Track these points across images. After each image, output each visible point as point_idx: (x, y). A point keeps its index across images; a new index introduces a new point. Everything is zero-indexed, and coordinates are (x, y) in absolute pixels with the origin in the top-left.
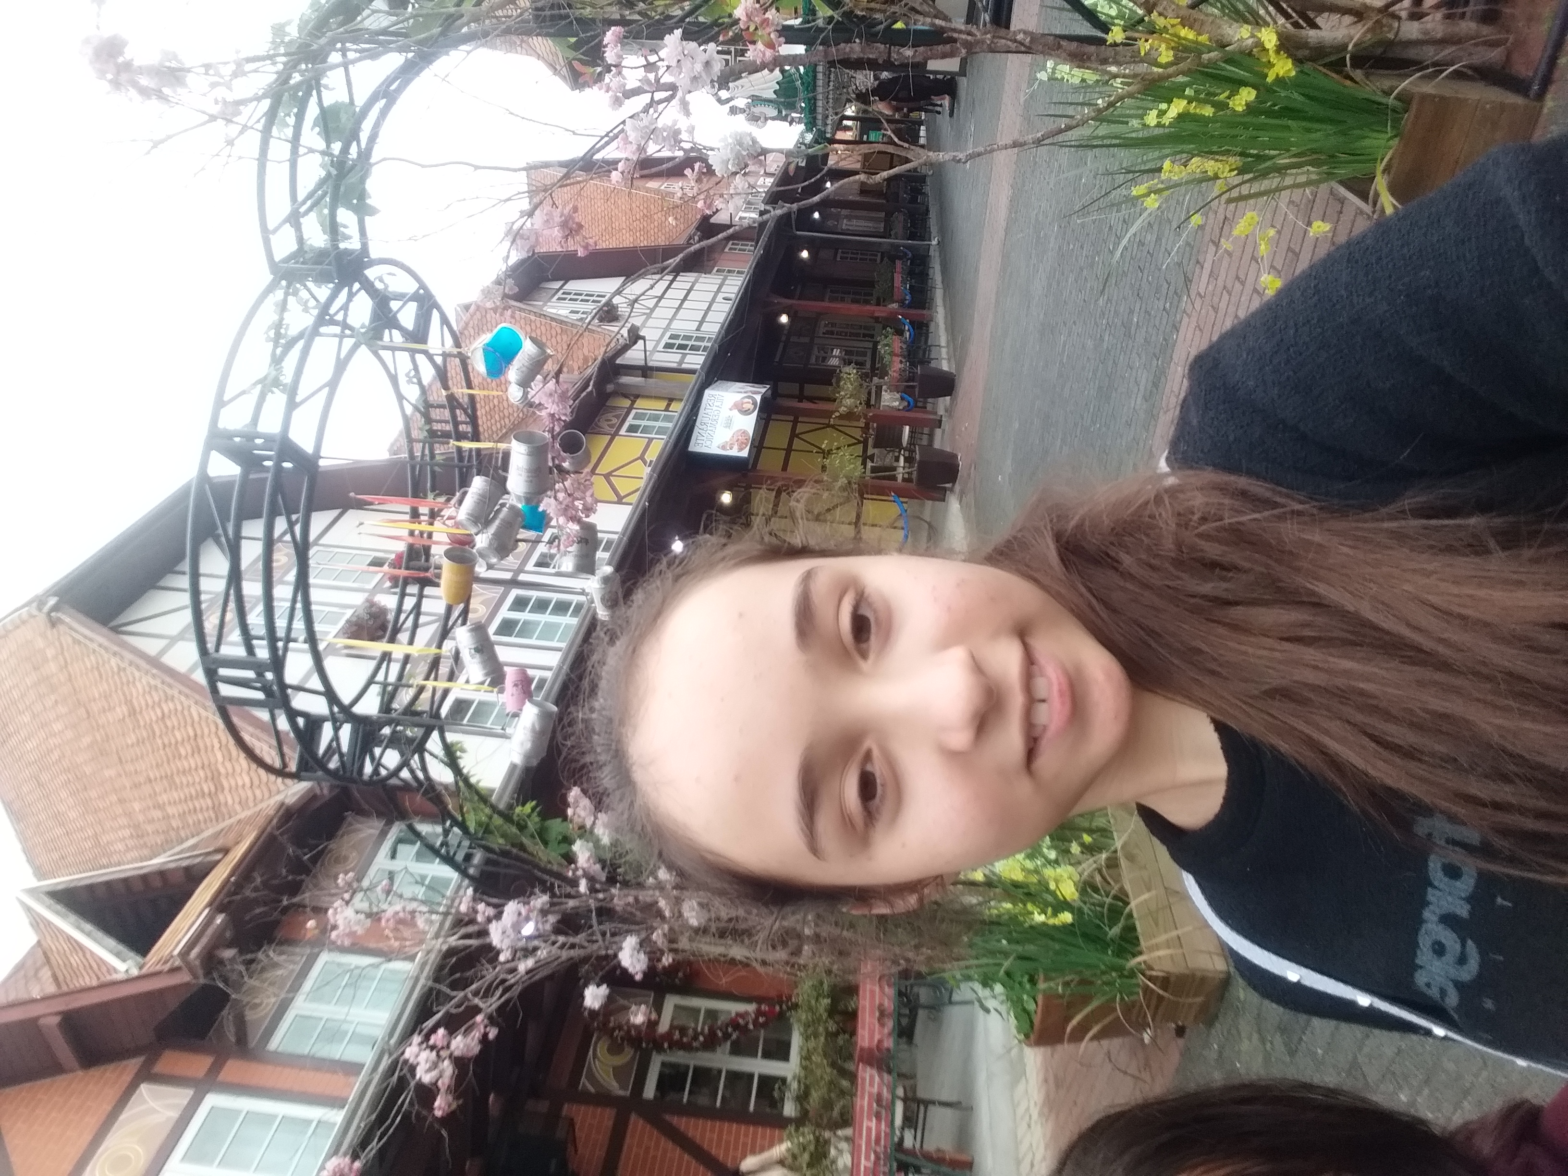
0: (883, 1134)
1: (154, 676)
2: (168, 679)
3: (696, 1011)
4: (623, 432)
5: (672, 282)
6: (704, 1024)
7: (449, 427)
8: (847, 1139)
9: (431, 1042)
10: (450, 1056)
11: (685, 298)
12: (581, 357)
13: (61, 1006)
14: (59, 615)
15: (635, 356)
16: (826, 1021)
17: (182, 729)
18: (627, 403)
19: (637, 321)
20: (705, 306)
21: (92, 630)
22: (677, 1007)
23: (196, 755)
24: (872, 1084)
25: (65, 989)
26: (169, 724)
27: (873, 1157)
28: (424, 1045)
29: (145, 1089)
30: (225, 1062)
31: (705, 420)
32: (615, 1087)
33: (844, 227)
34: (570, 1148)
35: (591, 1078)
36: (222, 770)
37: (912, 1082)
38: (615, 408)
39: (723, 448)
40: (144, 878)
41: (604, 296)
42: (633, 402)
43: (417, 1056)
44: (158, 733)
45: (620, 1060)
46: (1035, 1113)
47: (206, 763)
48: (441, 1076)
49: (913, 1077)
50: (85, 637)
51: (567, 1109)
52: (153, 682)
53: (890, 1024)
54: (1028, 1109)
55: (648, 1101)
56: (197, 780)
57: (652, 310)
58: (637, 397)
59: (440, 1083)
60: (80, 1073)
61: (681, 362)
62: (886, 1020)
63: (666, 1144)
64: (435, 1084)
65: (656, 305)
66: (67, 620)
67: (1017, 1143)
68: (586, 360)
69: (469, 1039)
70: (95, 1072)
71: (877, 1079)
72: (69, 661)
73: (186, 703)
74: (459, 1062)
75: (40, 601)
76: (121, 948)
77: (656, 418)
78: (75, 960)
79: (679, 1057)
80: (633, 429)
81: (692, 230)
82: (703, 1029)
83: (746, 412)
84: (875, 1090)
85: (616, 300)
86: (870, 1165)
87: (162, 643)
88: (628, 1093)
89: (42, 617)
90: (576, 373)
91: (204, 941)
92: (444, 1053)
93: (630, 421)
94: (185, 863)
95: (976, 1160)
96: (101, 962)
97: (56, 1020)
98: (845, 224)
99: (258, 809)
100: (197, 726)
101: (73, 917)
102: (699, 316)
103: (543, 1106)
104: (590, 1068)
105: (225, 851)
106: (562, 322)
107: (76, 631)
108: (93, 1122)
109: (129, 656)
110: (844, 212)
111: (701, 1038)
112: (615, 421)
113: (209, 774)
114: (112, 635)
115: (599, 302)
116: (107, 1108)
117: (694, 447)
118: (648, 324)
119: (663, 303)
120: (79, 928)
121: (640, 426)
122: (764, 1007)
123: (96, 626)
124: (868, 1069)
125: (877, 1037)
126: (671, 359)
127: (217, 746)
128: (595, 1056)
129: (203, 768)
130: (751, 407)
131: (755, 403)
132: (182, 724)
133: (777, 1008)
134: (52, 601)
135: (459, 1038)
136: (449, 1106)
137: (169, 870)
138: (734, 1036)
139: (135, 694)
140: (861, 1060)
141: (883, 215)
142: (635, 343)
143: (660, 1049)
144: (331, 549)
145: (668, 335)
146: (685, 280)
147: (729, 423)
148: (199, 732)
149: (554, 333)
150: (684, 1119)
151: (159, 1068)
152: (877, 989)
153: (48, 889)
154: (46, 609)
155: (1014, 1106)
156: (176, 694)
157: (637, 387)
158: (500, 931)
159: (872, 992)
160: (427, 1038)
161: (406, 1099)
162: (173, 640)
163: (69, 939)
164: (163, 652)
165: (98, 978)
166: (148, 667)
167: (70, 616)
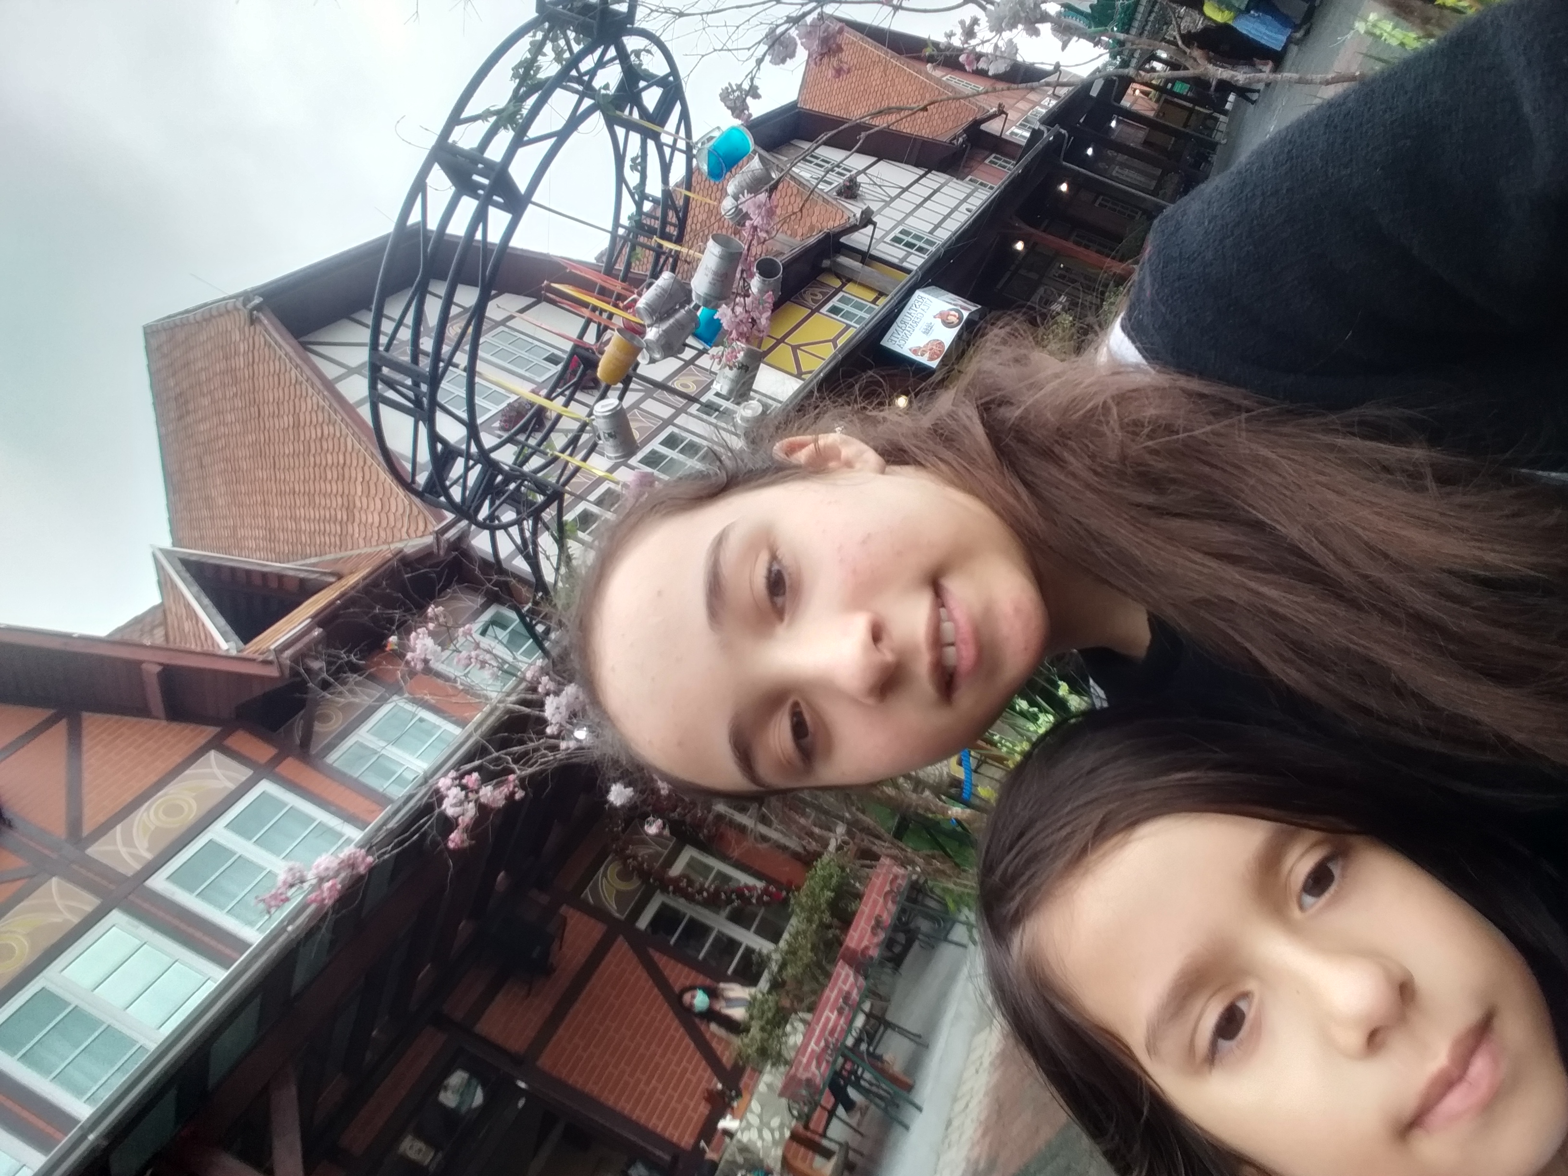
0: (839, 1028)
1: (324, 398)
2: (336, 405)
3: (708, 869)
4: (824, 310)
5: (921, 177)
6: (713, 881)
7: (657, 224)
8: (803, 1021)
9: (464, 781)
10: (477, 801)
11: (929, 198)
12: (808, 224)
13: (165, 659)
14: (261, 315)
15: (860, 239)
16: (823, 912)
17: (335, 455)
18: (837, 283)
19: (874, 207)
20: (946, 211)
21: (284, 339)
22: (692, 859)
23: (339, 483)
24: (844, 983)
25: (171, 645)
26: (325, 447)
27: (822, 1044)
28: (457, 782)
29: (213, 754)
30: (284, 759)
31: (907, 319)
32: (612, 906)
33: (1114, 173)
34: (555, 946)
35: (595, 892)
36: (358, 504)
37: (884, 1004)
38: (823, 284)
39: (915, 352)
40: (264, 575)
41: (850, 171)
42: (844, 285)
43: (449, 789)
44: (313, 451)
45: (623, 886)
46: (987, 1061)
47: (346, 492)
48: (463, 814)
49: (886, 999)
50: (276, 342)
51: (564, 909)
52: (322, 403)
53: (882, 936)
54: (981, 1057)
55: (638, 930)
56: (334, 505)
57: (893, 199)
58: (849, 280)
59: (460, 820)
60: (164, 723)
61: (904, 259)
62: (879, 930)
63: (641, 973)
64: (457, 819)
65: (898, 196)
66: (266, 322)
67: (960, 1082)
68: (812, 228)
69: (497, 792)
70: (176, 726)
71: (851, 979)
72: (257, 360)
73: (345, 431)
74: (482, 808)
75: (246, 297)
76: (228, 628)
77: (860, 307)
78: (187, 626)
79: (680, 904)
80: (835, 310)
81: (959, 130)
82: (709, 886)
83: (948, 325)
84: (846, 988)
85: (861, 179)
86: (817, 1049)
87: (342, 371)
88: (623, 918)
89: (244, 313)
90: (798, 238)
91: (299, 646)
92: (472, 796)
93: (834, 302)
94: (302, 575)
95: (916, 1086)
96: (208, 635)
97: (158, 669)
98: (1116, 171)
99: (378, 549)
100: (348, 456)
101: (196, 588)
102: (937, 219)
103: (544, 899)
104: (596, 884)
105: (340, 577)
106: (800, 184)
107: (270, 335)
108: (162, 767)
109: (308, 372)
110: (1121, 158)
111: (705, 894)
112: (820, 297)
113: (346, 504)
114: (301, 349)
115: (843, 175)
116: (178, 759)
117: (886, 342)
118: (885, 212)
119: (906, 195)
120: (197, 599)
121: (842, 310)
122: (772, 889)
123: (289, 336)
124: (847, 967)
125: (865, 943)
126: (895, 253)
127: (360, 479)
128: (605, 875)
129: (342, 496)
130: (956, 320)
131: (960, 318)
132: (336, 449)
133: (784, 893)
134: (258, 300)
135: (489, 788)
136: (463, 842)
137: (286, 576)
138: (736, 904)
139: (303, 409)
140: (843, 957)
141: (1159, 172)
142: (865, 226)
143: (665, 890)
144: (516, 334)
145: (900, 228)
146: (936, 179)
147: (928, 330)
148: (348, 462)
149: (789, 193)
150: (665, 958)
151: (230, 742)
152: (881, 900)
153: (182, 556)
154: (250, 306)
155: (969, 1051)
156: (339, 421)
157: (852, 270)
158: (555, 705)
159: (875, 903)
160: (462, 777)
161: (428, 822)
162: (352, 371)
163: (188, 606)
164: (340, 378)
165: (202, 646)
166: (321, 387)
167: (269, 319)
